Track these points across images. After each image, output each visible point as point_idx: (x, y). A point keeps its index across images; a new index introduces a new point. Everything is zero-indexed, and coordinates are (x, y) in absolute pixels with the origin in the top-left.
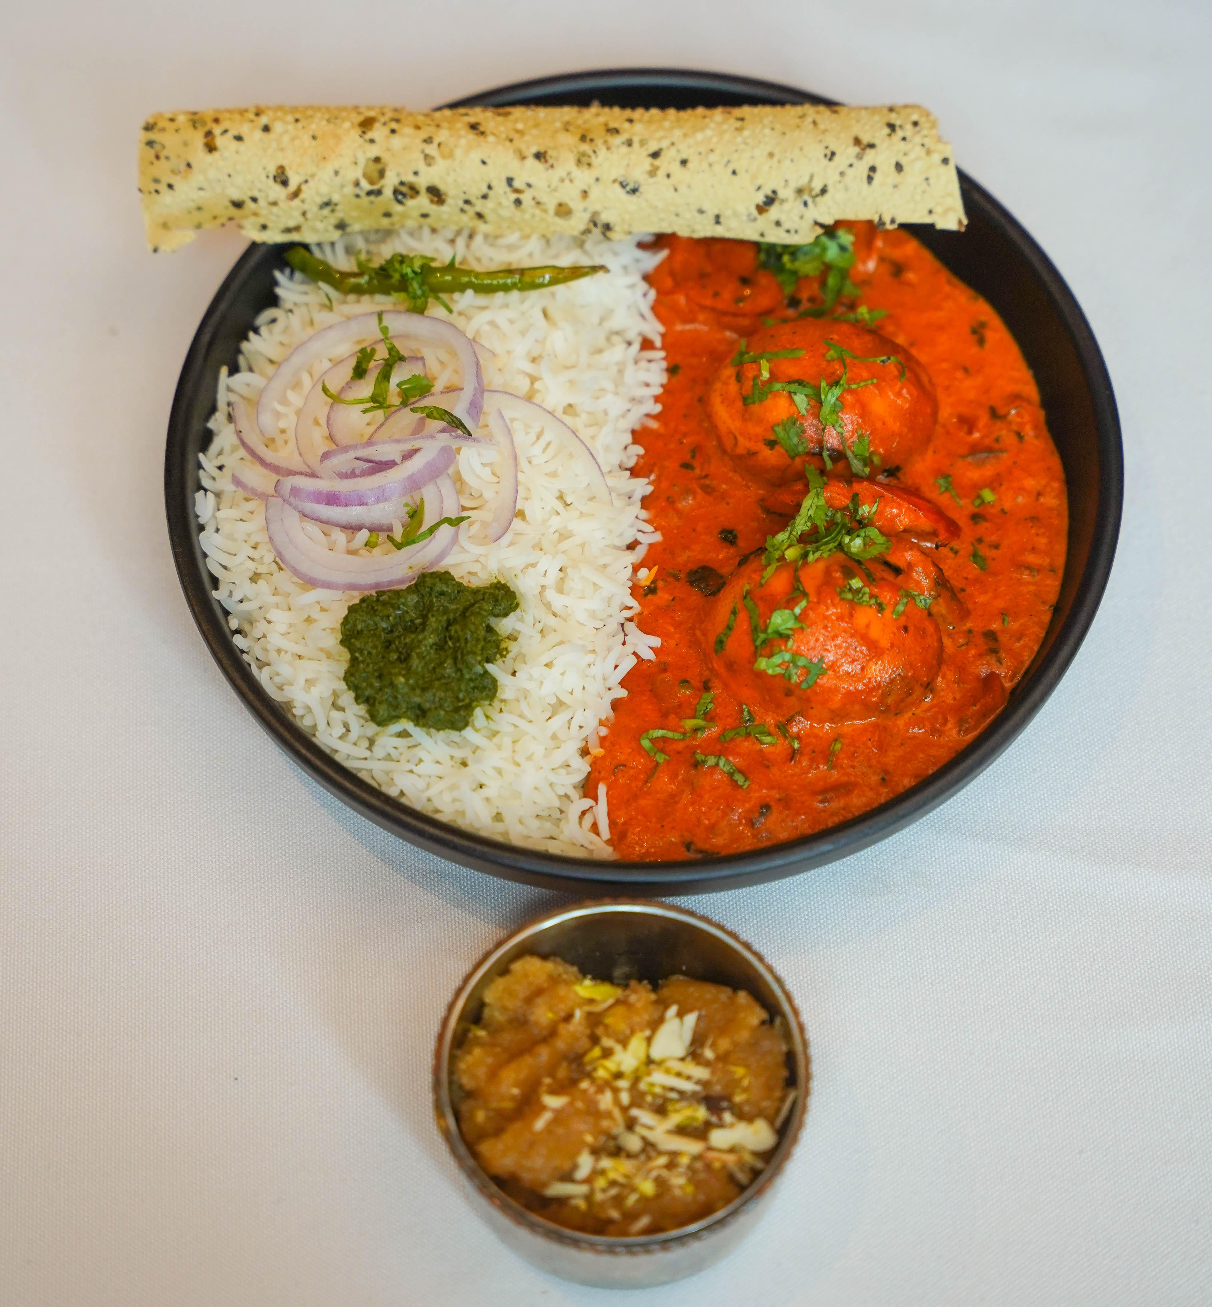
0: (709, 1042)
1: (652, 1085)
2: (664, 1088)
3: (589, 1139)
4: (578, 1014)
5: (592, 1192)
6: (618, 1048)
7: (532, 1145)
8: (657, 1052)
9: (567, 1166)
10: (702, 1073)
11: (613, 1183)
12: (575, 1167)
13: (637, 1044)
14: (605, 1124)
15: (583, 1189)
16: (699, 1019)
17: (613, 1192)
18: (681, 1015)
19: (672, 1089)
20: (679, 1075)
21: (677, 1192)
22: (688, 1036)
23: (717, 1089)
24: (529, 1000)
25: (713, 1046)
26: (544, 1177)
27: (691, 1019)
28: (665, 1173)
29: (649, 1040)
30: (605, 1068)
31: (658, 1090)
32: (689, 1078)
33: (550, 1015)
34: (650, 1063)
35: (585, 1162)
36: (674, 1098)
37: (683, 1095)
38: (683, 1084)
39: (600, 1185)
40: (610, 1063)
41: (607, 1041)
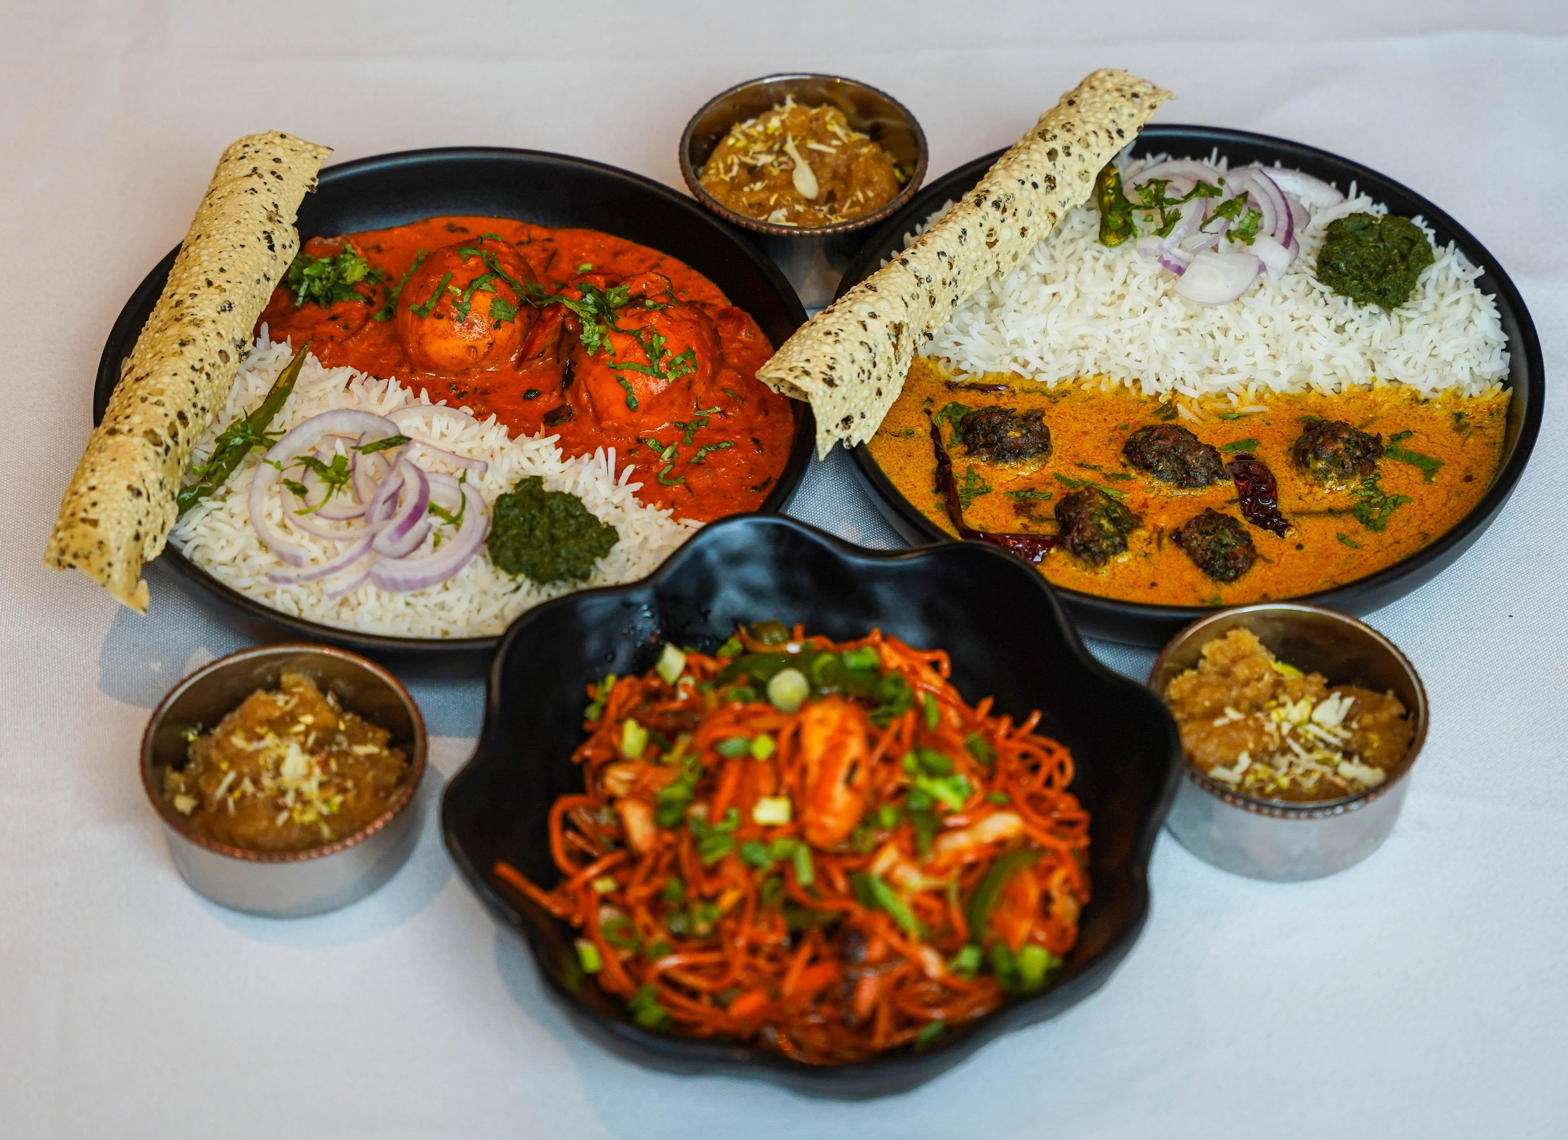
0: (1358, 718)
1: (1307, 732)
2: (1316, 737)
3: (1251, 745)
4: (1267, 677)
5: (1242, 782)
6: (1290, 704)
7: (1210, 735)
8: (1317, 716)
9: (1231, 756)
10: (1347, 735)
11: (1259, 780)
12: (1235, 762)
13: (1304, 706)
14: (1266, 739)
15: (1238, 779)
16: (1354, 703)
17: (1258, 785)
18: (1341, 698)
19: (1322, 740)
20: (1329, 732)
21: (1306, 788)
22: (1343, 714)
23: (1354, 746)
24: (1234, 661)
25: (1359, 722)
26: (1211, 760)
27: (1349, 701)
28: (1299, 778)
29: (1314, 706)
30: (1279, 714)
31: (1310, 737)
32: (1335, 736)
33: (1247, 672)
34: (1310, 720)
35: (1244, 760)
36: (1321, 745)
37: (1327, 745)
38: (1331, 739)
39: (1250, 779)
40: (1282, 712)
41: (1283, 698)
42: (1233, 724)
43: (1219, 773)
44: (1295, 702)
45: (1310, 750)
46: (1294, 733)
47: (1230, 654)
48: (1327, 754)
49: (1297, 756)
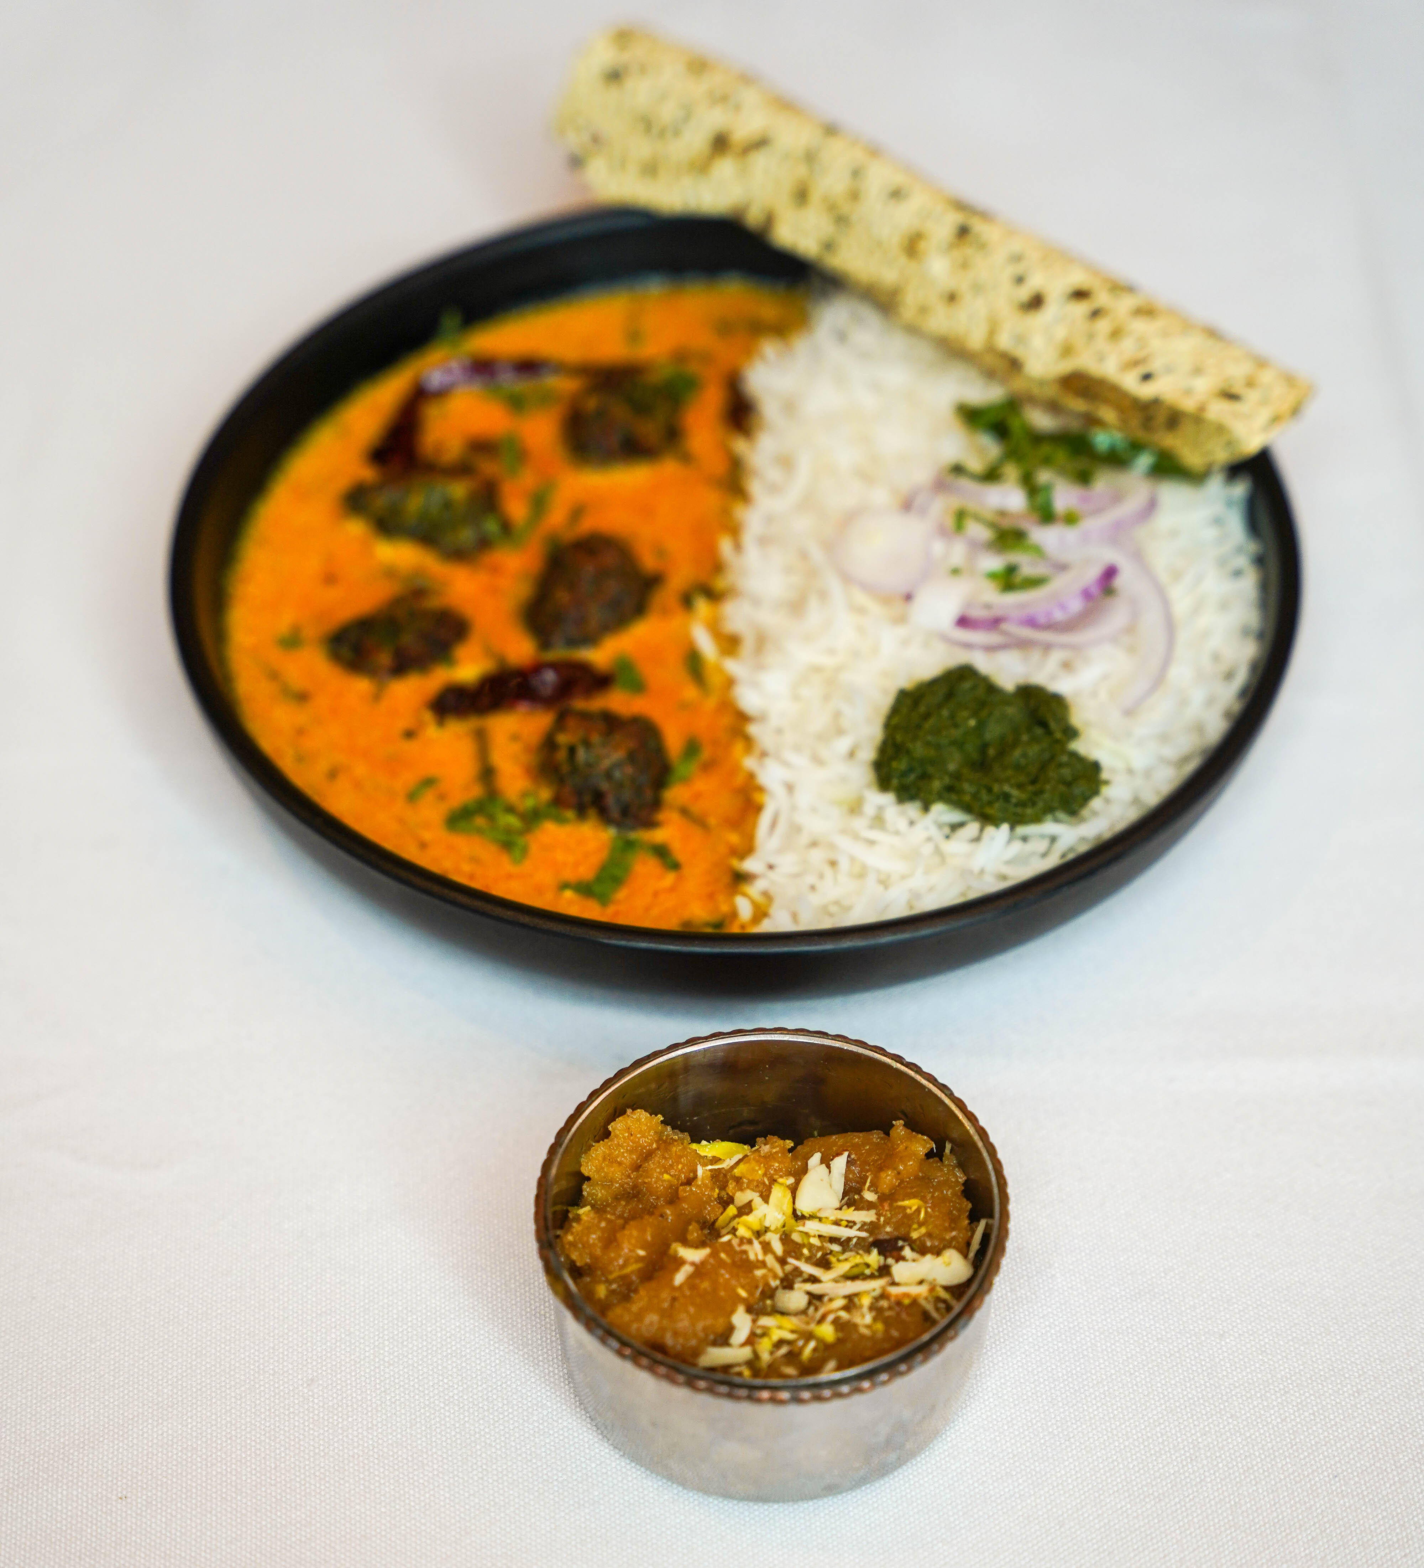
0: (868, 1182)
1: (804, 1235)
2: (821, 1237)
3: (742, 1292)
4: (701, 1172)
5: (756, 1356)
6: (759, 1201)
7: (676, 1300)
8: (804, 1205)
9: (720, 1324)
10: (868, 1216)
11: (780, 1343)
12: (730, 1329)
13: (779, 1194)
14: (759, 1274)
15: (746, 1353)
16: (849, 1163)
17: (784, 1350)
18: (826, 1161)
19: (833, 1240)
20: (837, 1223)
21: (864, 1331)
22: (839, 1187)
23: (888, 1230)
24: (638, 1168)
25: (874, 1187)
26: (694, 1341)
27: (840, 1163)
28: (843, 1314)
29: (794, 1190)
31: (814, 1240)
32: (850, 1224)
33: (665, 1177)
34: (798, 1217)
35: (742, 1322)
36: (836, 1248)
37: (845, 1244)
38: (843, 1232)
39: (765, 1347)
40: (751, 1219)
41: (742, 1198)
42: (700, 1270)
43: (716, 1356)
44: (766, 1198)
45: (824, 1263)
46: (792, 1248)
47: (628, 1159)
48: (854, 1259)
49: (814, 1280)
